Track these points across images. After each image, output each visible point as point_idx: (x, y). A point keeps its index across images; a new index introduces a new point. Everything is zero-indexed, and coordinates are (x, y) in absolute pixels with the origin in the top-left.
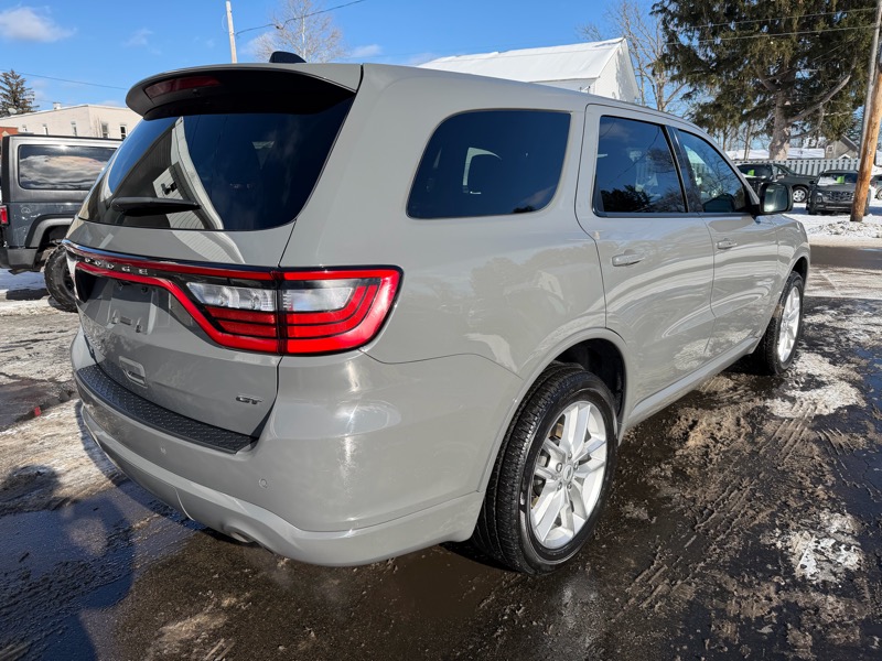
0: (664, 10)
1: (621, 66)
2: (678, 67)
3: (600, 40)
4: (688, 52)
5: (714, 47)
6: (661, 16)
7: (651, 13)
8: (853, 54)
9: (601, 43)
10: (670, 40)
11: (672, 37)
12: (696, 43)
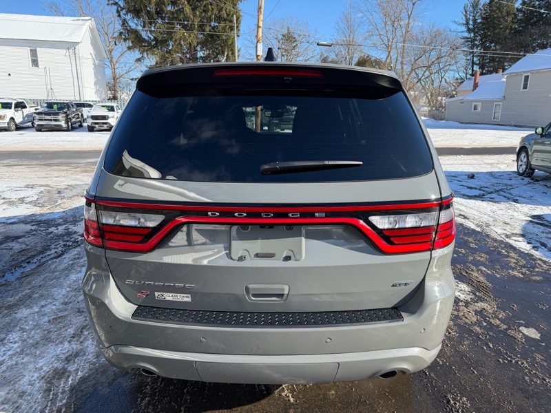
0: (116, 4)
1: (92, 36)
2: (132, 42)
3: (75, 16)
4: (135, 32)
5: (151, 32)
6: (115, 7)
7: (108, 4)
8: (225, 45)
9: (76, 18)
10: (123, 24)
11: (124, 22)
12: (140, 28)
